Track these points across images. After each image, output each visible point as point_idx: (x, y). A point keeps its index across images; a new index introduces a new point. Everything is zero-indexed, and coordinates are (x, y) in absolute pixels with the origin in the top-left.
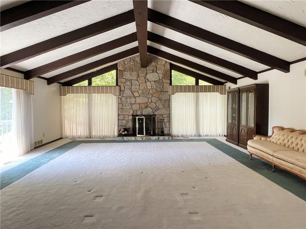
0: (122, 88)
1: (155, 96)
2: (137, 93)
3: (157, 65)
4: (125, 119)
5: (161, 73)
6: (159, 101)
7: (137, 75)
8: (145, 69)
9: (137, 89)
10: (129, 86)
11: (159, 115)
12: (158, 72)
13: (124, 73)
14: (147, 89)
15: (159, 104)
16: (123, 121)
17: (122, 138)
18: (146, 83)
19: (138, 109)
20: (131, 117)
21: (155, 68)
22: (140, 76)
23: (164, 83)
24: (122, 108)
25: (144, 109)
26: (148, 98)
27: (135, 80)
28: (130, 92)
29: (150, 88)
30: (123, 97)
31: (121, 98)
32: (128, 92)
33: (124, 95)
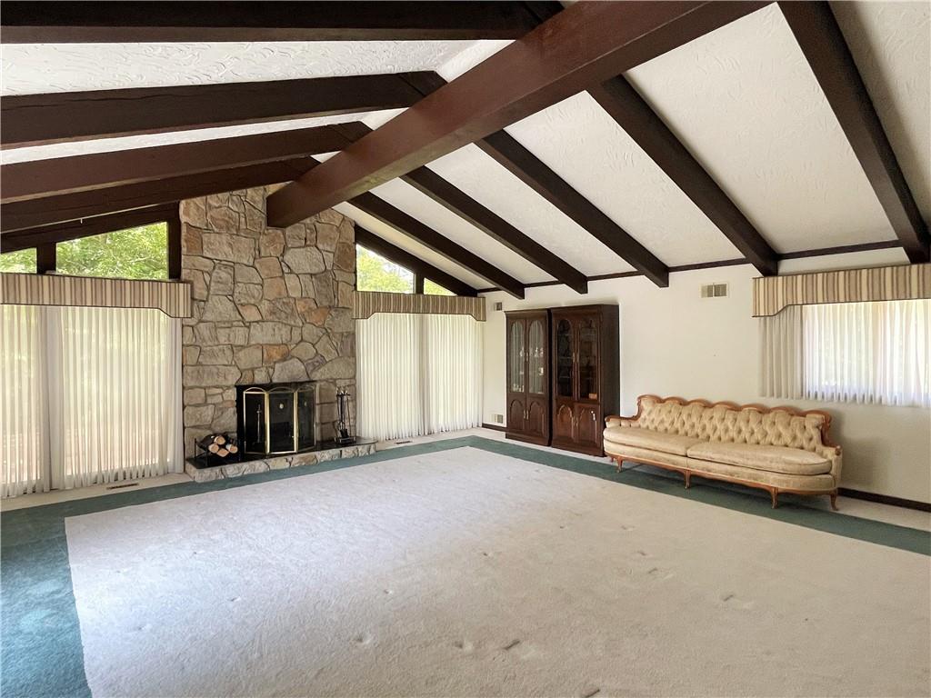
0: (200, 291)
1: (313, 321)
2: (254, 309)
3: (317, 224)
4: (209, 401)
5: (329, 249)
6: (325, 338)
7: (253, 250)
8: (279, 232)
9: (254, 297)
10: (226, 284)
11: (327, 380)
12: (320, 246)
13: (205, 239)
14: (288, 297)
15: (325, 346)
16: (204, 408)
17: (217, 469)
18: (282, 277)
19: (256, 366)
20: (232, 395)
21: (312, 233)
22: (262, 254)
23: (338, 282)
24: (198, 364)
25: (277, 365)
26: (290, 327)
27: (246, 265)
28: (230, 305)
29: (296, 294)
30: (201, 325)
31: (192, 327)
32: (220, 307)
33: (209, 316)
